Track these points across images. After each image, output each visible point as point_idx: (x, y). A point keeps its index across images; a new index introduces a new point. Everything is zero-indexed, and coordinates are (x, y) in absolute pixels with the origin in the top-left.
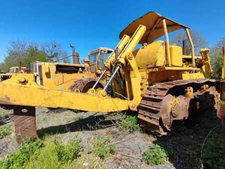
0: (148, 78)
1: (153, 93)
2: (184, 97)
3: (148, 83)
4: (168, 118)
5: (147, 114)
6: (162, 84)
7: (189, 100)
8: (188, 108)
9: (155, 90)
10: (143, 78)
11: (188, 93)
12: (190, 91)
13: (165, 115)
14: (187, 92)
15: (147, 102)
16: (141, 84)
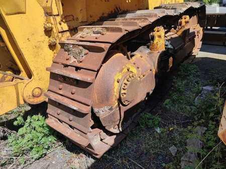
0: (62, 13)
1: (72, 61)
2: (148, 51)
3: (65, 27)
4: (113, 114)
5: (65, 116)
6: (98, 28)
7: (156, 55)
8: (154, 73)
9: (76, 50)
10: (48, 14)
11: (156, 40)
12: (160, 37)
13: (106, 108)
14: (153, 38)
15: (61, 86)
16: (48, 32)
